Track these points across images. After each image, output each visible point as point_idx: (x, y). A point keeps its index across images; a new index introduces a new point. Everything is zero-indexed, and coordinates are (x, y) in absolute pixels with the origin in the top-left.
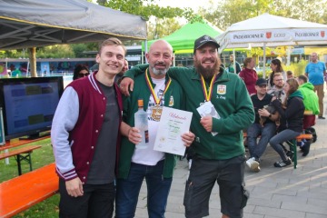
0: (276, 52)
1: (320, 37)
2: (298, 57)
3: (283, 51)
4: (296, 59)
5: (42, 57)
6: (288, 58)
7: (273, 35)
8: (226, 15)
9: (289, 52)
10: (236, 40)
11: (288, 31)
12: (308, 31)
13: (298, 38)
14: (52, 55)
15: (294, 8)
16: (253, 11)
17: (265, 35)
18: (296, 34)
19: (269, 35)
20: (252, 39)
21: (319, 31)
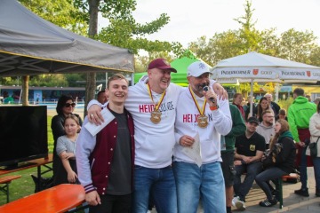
0: (265, 88)
1: (306, 77)
2: (287, 94)
3: (271, 88)
4: (284, 96)
5: (35, 85)
6: (277, 95)
7: (259, 72)
8: (217, 52)
9: (278, 89)
10: (224, 76)
11: (275, 69)
12: (294, 70)
13: (284, 77)
14: (45, 83)
15: (282, 48)
16: (243, 49)
17: (252, 72)
18: (283, 73)
19: (256, 72)
20: (240, 75)
21: (305, 71)
